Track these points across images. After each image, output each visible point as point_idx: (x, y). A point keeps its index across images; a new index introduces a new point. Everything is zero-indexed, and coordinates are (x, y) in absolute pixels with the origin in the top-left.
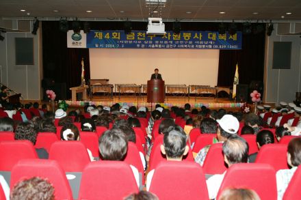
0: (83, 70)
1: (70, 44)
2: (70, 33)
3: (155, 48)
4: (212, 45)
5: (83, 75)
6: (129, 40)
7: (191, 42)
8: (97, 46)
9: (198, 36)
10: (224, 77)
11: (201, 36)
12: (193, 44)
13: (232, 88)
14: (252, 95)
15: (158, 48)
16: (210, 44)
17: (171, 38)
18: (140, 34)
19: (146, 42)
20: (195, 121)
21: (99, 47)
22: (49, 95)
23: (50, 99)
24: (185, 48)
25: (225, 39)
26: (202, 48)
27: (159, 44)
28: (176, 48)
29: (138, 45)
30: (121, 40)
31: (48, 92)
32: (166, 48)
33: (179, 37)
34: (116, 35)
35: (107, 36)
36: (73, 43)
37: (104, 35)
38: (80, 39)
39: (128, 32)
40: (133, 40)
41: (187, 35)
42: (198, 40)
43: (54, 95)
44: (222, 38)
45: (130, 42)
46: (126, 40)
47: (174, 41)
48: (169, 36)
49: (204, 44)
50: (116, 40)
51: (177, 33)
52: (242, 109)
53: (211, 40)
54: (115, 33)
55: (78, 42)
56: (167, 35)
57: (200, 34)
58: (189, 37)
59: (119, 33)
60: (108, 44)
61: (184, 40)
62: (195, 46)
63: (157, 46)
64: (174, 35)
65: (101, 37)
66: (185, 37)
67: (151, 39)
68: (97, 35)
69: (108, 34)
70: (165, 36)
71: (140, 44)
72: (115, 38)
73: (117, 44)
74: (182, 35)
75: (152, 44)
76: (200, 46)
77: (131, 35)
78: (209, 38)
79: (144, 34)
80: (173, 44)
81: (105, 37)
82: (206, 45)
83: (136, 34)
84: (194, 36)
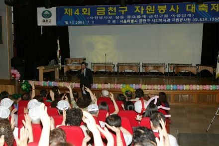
0: (59, 49)
2: (40, 10)
3: (128, 24)
4: (191, 18)
6: (99, 16)
7: (166, 16)
9: (175, 8)
11: (178, 8)
12: (170, 18)
16: (188, 17)
17: (145, 11)
18: (110, 9)
19: (117, 18)
21: (69, 24)
24: (161, 22)
25: (207, 11)
26: (179, 22)
27: (131, 19)
28: (151, 23)
29: (109, 21)
30: (91, 16)
31: (13, 71)
32: (138, 23)
33: (154, 10)
34: (86, 11)
35: (77, 12)
36: (44, 21)
37: (73, 12)
38: (50, 16)
40: (103, 16)
41: (162, 8)
42: (175, 13)
44: (203, 9)
45: (101, 18)
46: (97, 16)
47: (148, 15)
48: (142, 9)
49: (181, 17)
50: (87, 16)
53: (190, 12)
54: (85, 9)
55: (48, 19)
56: (140, 9)
57: (177, 6)
58: (164, 10)
59: (89, 9)
60: (77, 20)
61: (159, 14)
62: (171, 20)
63: (128, 21)
64: (147, 9)
65: (70, 14)
66: (160, 10)
67: (123, 13)
68: (66, 11)
69: (78, 10)
70: (137, 10)
71: (111, 20)
72: (85, 14)
73: (87, 20)
74: (156, 8)
75: (123, 19)
76: (177, 20)
77: (101, 11)
78: (187, 10)
79: (115, 9)
80: (146, 18)
81: (75, 13)
82: (183, 18)
83: (107, 9)
84: (170, 8)
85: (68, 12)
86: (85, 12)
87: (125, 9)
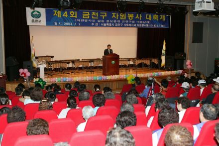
2: (29, 10)
3: (107, 26)
4: (149, 24)
6: (84, 19)
7: (133, 22)
8: (56, 24)
11: (141, 16)
15: (109, 26)
16: (147, 23)
17: (119, 17)
18: (94, 13)
19: (99, 21)
21: (58, 25)
22: (23, 73)
24: (129, 26)
25: (157, 19)
27: (109, 23)
28: (123, 26)
29: (93, 24)
30: (78, 18)
32: (115, 26)
33: (125, 17)
35: (65, 14)
36: (33, 21)
37: (62, 14)
38: (39, 17)
40: (88, 19)
41: (131, 16)
42: (139, 20)
45: (86, 21)
47: (121, 21)
48: (117, 16)
49: (143, 23)
50: (73, 18)
51: (124, 13)
53: (148, 20)
54: (72, 12)
55: (38, 19)
56: (116, 15)
58: (132, 17)
59: (76, 12)
60: (66, 22)
61: (129, 20)
62: (137, 25)
64: (121, 15)
65: (59, 15)
67: (103, 18)
68: (55, 13)
69: (66, 12)
70: (114, 16)
71: (95, 24)
72: (72, 16)
73: (74, 22)
74: (127, 16)
75: (104, 23)
76: (140, 25)
77: (86, 15)
78: (147, 18)
79: (97, 14)
80: (120, 23)
81: (64, 15)
82: (144, 24)
83: (91, 14)
84: (136, 16)
85: (57, 14)
86: (72, 15)
87: (105, 15)
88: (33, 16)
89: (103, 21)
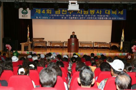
0: (28, 32)
1: (21, 16)
2: (21, 10)
3: (73, 19)
4: (108, 17)
5: (28, 36)
6: (56, 14)
7: (94, 16)
8: (37, 18)
9: (99, 12)
10: (115, 37)
11: (101, 12)
12: (96, 17)
13: (120, 44)
14: (133, 48)
15: (75, 19)
16: (106, 17)
18: (63, 11)
19: (67, 16)
20: (97, 64)
21: (39, 18)
22: (7, 47)
23: (8, 50)
24: (91, 19)
25: (116, 14)
26: (102, 19)
28: (86, 19)
29: (62, 18)
30: (52, 14)
31: (7, 45)
32: (79, 19)
33: (88, 13)
34: (49, 11)
35: (44, 12)
36: (23, 16)
37: (41, 11)
39: (56, 9)
40: (59, 15)
41: (92, 11)
42: (99, 14)
43: (10, 48)
44: (114, 13)
45: (58, 15)
46: (55, 14)
47: (84, 15)
48: (81, 12)
49: (103, 17)
50: (49, 14)
51: (86, 10)
52: (127, 57)
53: (107, 14)
54: (48, 10)
55: (25, 15)
57: (101, 11)
58: (93, 12)
59: (51, 10)
60: (44, 16)
61: (91, 15)
62: (97, 18)
63: (74, 18)
64: (84, 12)
65: (39, 12)
66: (91, 12)
67: (70, 13)
68: (37, 11)
69: (44, 10)
70: (79, 12)
71: (64, 17)
72: (48, 13)
73: (50, 16)
76: (100, 18)
77: (58, 11)
78: (106, 13)
79: (66, 11)
80: (83, 17)
81: (42, 12)
82: (104, 17)
83: (61, 11)
84: (97, 12)
85: (38, 11)
88: (23, 13)
89: (70, 16)
